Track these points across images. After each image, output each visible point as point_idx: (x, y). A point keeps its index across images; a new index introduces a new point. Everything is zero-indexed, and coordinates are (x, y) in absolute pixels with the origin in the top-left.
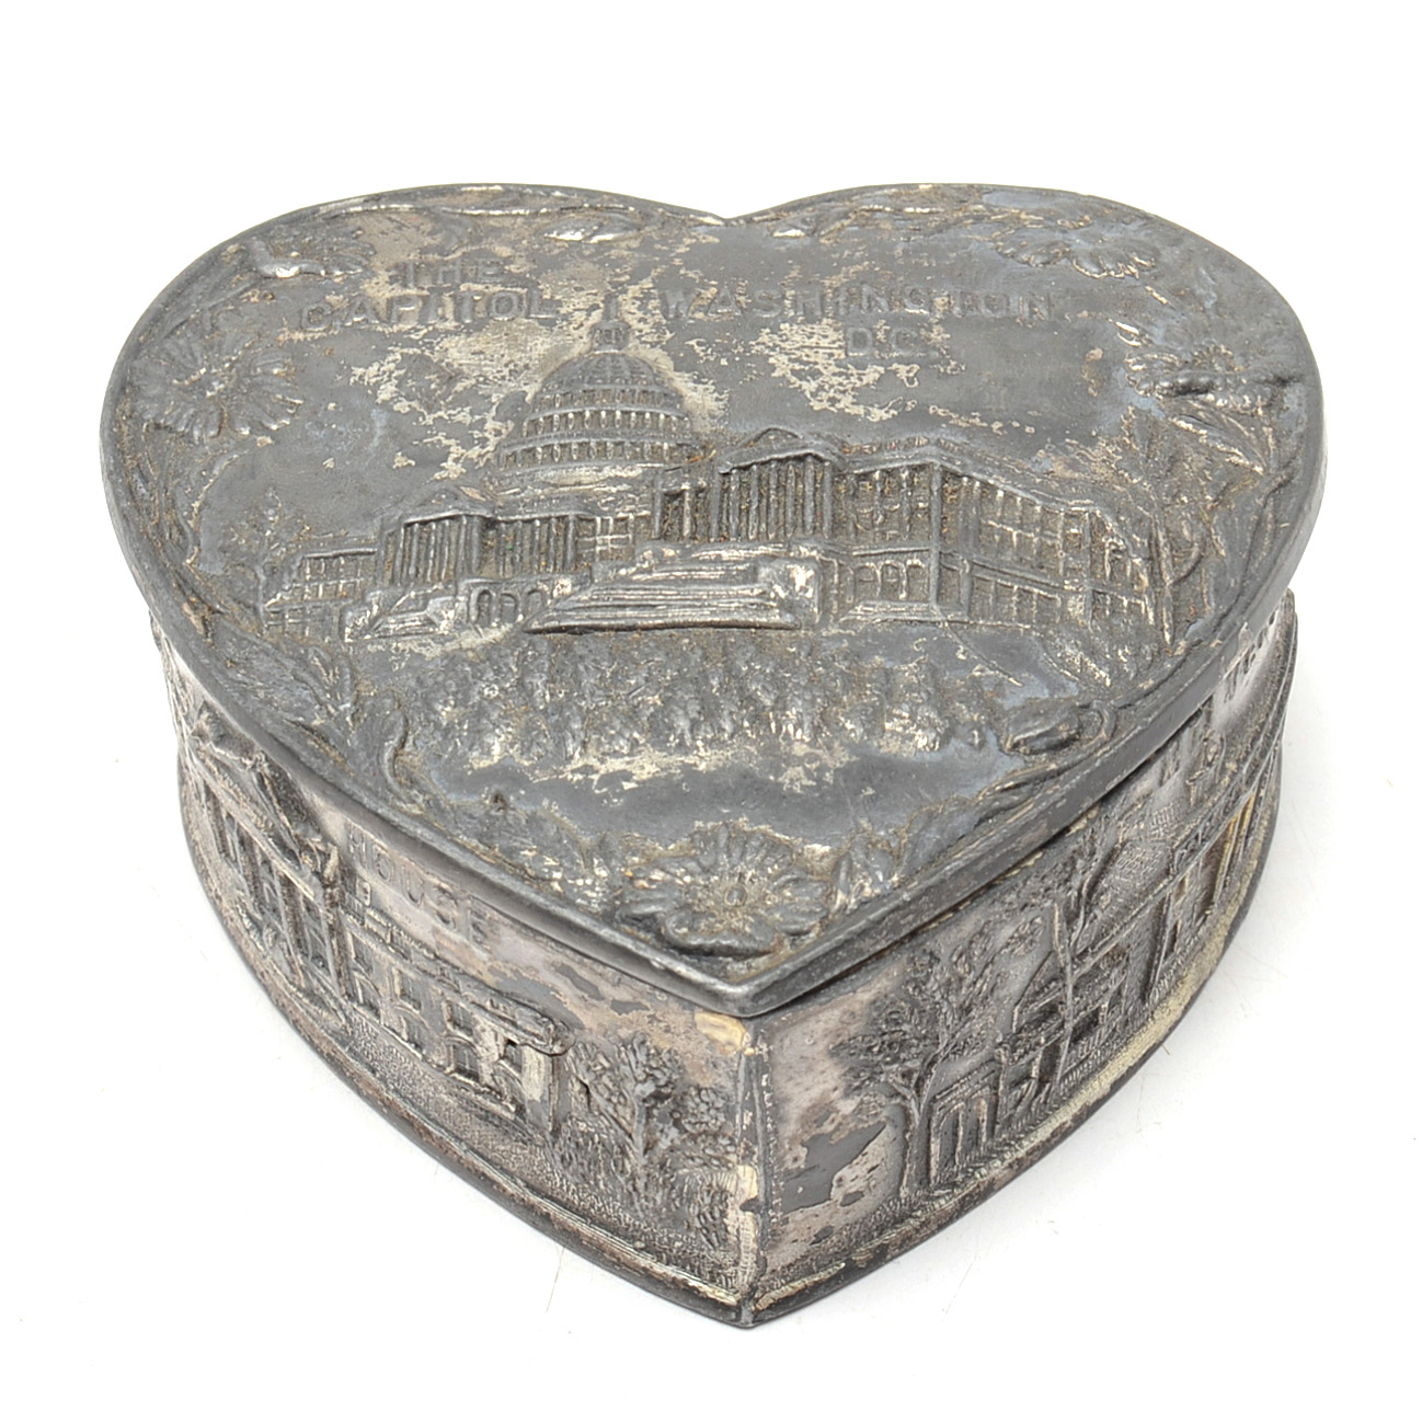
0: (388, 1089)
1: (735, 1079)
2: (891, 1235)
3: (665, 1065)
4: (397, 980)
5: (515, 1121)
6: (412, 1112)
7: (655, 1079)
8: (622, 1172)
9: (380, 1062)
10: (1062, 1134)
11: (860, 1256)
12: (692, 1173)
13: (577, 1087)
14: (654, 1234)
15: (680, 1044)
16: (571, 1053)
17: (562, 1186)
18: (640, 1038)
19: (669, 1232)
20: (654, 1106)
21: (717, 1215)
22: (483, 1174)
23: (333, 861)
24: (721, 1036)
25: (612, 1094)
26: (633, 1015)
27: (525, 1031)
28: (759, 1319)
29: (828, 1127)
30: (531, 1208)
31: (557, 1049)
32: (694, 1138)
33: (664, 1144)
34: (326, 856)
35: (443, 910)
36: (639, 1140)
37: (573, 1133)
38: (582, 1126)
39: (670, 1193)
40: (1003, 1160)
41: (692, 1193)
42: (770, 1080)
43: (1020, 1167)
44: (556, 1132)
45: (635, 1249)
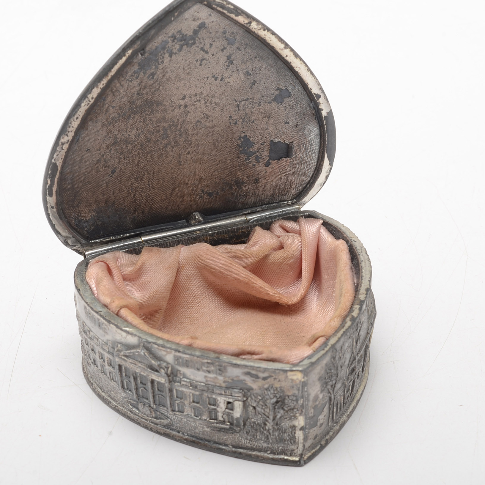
0: (185, 435)
1: (299, 390)
2: (327, 437)
3: (279, 392)
4: (191, 397)
5: (230, 428)
6: (194, 439)
7: (276, 397)
8: (265, 430)
9: (182, 428)
10: (355, 408)
11: (323, 443)
12: (286, 424)
13: (251, 408)
14: (273, 447)
15: (283, 384)
16: (249, 398)
17: (245, 442)
18: (271, 386)
19: (278, 445)
20: (276, 405)
21: (293, 434)
22: (219, 448)
23: (170, 369)
24: (295, 378)
25: (263, 406)
26: (269, 380)
27: (235, 397)
28: (306, 463)
29: (317, 403)
30: (235, 452)
31: (245, 399)
32: (287, 412)
33: (279, 416)
34: (168, 368)
35: (208, 369)
36: (271, 417)
37: (250, 423)
38: (253, 420)
39: (279, 432)
40: (345, 415)
41: (285, 430)
42: (307, 389)
43: (349, 416)
44: (245, 425)
45: (268, 454)
